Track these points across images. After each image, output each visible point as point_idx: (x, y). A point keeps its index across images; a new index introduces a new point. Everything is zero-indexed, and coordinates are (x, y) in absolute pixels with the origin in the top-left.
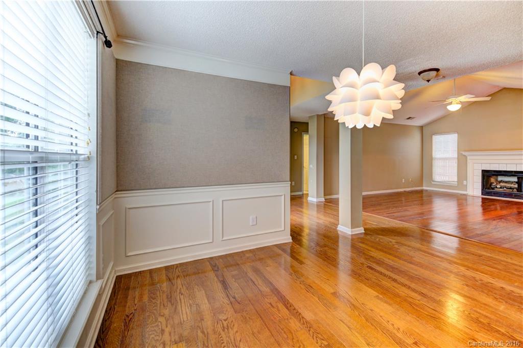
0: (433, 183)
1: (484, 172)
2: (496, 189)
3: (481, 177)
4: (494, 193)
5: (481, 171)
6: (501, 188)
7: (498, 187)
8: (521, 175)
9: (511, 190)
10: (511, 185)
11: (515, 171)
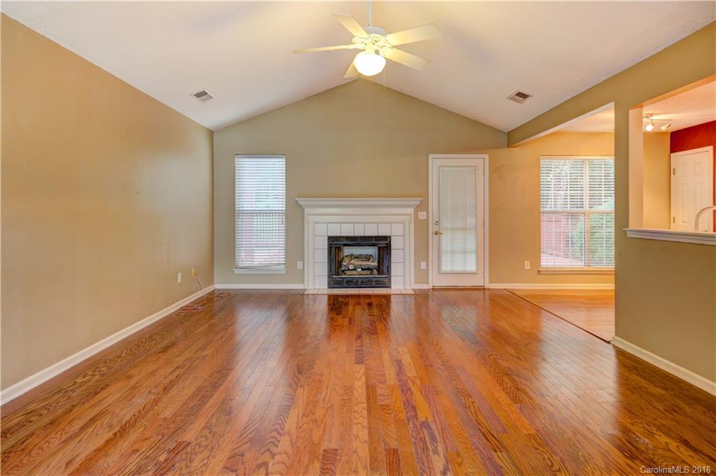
0: (237, 271)
1: (332, 240)
2: (348, 273)
3: (327, 251)
4: (348, 282)
5: (327, 237)
6: (355, 269)
7: (351, 268)
8: (383, 243)
9: (369, 272)
10: (368, 263)
11: (375, 237)
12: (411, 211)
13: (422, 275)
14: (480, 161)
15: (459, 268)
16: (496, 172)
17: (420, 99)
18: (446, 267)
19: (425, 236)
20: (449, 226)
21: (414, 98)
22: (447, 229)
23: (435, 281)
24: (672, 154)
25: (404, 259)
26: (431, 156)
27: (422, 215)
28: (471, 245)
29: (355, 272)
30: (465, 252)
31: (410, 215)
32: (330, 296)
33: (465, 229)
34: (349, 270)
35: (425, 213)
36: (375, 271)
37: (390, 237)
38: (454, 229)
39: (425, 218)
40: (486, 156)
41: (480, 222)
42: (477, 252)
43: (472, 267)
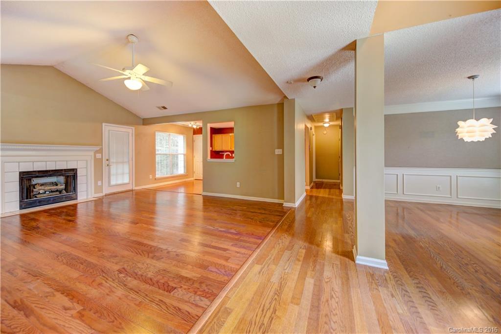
1: (24, 174)
2: (38, 196)
3: (18, 182)
5: (18, 174)
6: (45, 193)
7: (41, 192)
8: (71, 173)
9: (58, 193)
10: (57, 187)
11: (65, 170)
12: (92, 154)
13: (98, 189)
14: (130, 130)
15: (120, 182)
16: (138, 136)
17: (97, 91)
18: (113, 182)
19: (100, 167)
20: (115, 161)
21: (90, 88)
22: (114, 163)
23: (106, 190)
24: (194, 135)
25: (87, 181)
26: (104, 124)
27: (99, 156)
28: (126, 170)
29: (45, 195)
30: (123, 174)
31: (91, 156)
32: (22, 216)
33: (123, 163)
34: (39, 193)
35: (100, 155)
36: (64, 191)
37: (76, 169)
38: (117, 163)
39: (100, 157)
40: (133, 128)
41: (131, 159)
42: (129, 173)
43: (126, 180)
